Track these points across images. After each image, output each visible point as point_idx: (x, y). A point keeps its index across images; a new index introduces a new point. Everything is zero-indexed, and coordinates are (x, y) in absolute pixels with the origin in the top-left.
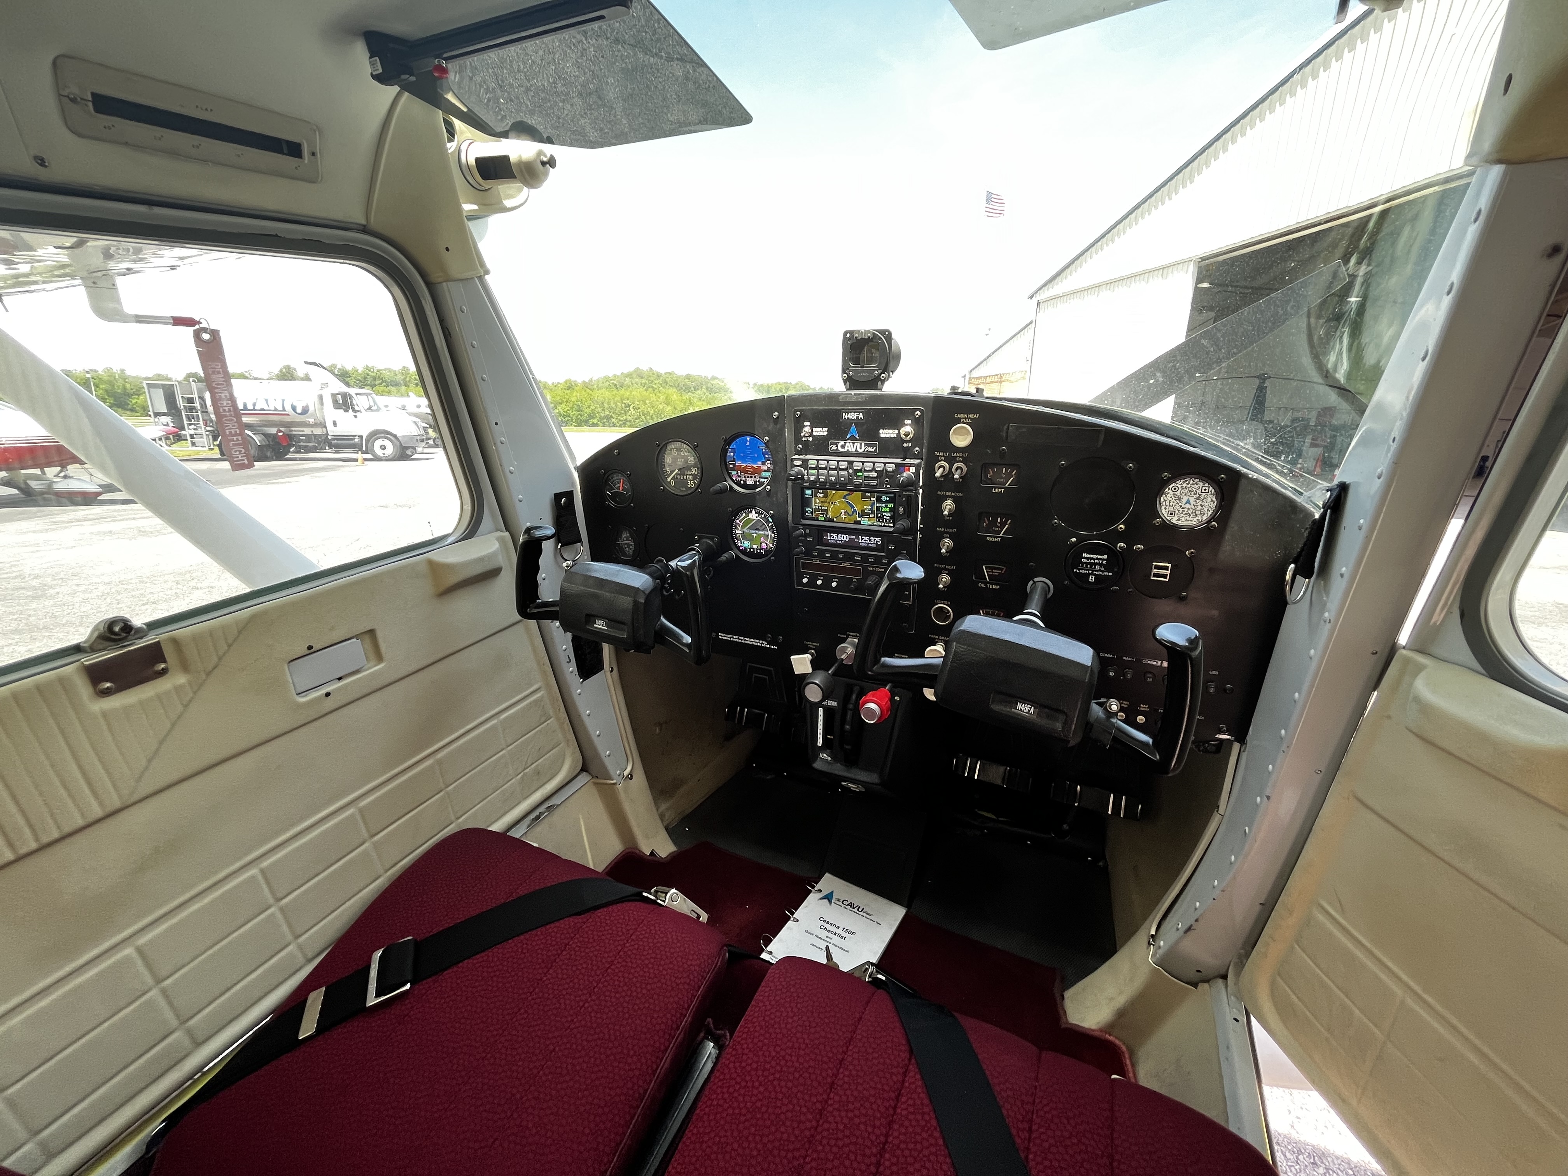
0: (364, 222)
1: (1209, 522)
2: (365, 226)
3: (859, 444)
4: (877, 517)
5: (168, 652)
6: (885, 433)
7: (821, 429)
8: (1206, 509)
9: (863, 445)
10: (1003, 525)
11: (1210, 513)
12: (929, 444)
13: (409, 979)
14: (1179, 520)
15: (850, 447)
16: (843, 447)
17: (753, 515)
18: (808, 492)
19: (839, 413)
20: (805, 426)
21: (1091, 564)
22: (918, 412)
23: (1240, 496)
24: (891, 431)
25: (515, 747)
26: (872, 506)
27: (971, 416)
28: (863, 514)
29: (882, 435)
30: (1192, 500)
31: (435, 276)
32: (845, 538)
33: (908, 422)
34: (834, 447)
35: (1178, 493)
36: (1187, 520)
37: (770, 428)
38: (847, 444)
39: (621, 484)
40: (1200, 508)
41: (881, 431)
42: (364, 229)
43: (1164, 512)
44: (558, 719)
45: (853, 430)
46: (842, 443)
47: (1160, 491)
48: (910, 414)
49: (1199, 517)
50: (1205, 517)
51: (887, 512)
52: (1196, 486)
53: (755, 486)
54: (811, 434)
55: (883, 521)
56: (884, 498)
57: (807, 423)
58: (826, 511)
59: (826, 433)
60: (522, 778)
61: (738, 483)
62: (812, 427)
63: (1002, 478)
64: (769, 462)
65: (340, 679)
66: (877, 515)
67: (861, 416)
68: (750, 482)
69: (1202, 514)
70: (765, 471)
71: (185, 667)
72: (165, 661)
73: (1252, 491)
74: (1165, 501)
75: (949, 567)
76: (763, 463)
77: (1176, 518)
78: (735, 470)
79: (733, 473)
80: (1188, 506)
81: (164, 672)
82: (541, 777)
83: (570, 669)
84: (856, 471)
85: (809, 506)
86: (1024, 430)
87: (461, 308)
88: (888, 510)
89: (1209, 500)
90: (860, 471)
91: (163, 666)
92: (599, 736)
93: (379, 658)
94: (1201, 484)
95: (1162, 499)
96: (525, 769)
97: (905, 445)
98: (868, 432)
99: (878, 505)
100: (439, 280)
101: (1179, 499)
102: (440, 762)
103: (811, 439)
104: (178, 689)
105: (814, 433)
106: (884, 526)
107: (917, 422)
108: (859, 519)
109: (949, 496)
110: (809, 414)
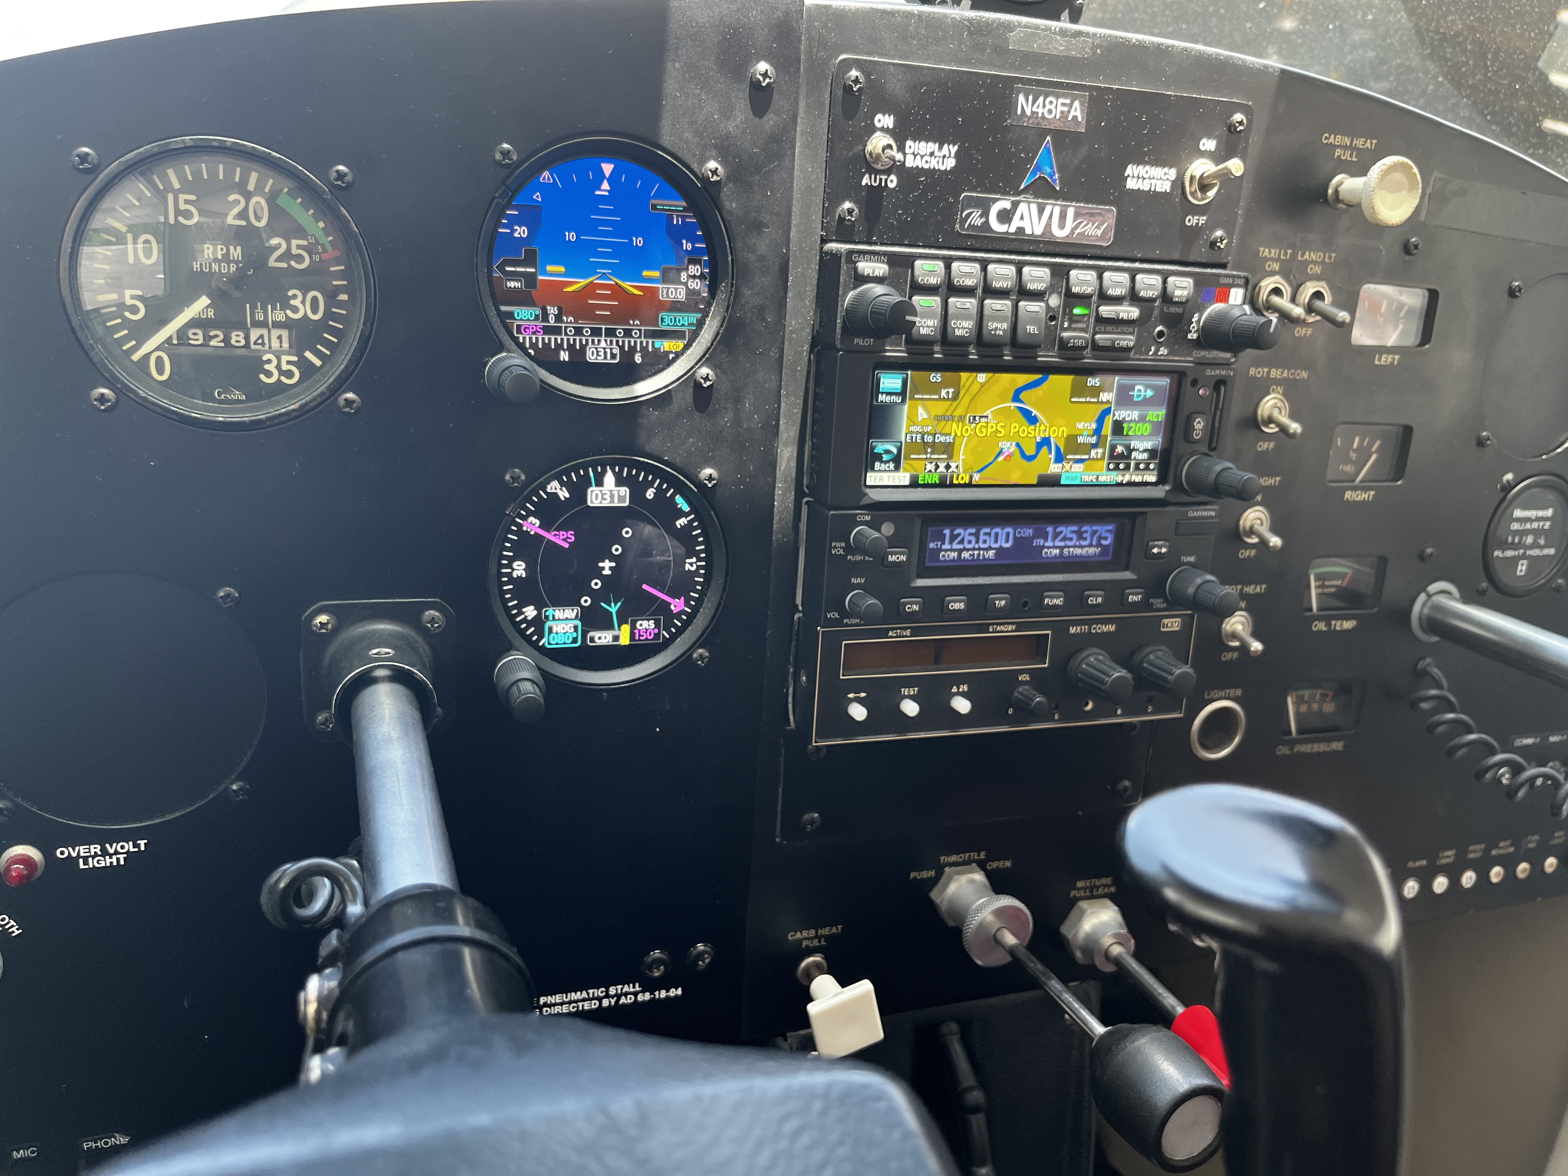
3: (1057, 210)
4: (1112, 457)
6: (1140, 177)
7: (932, 146)
9: (1071, 212)
16: (1005, 216)
18: (890, 382)
19: (998, 91)
22: (1238, 117)
24: (1156, 172)
26: (1100, 421)
27: (1358, 143)
28: (1070, 448)
29: (1131, 184)
32: (1009, 537)
33: (1209, 143)
38: (1022, 208)
41: (1130, 170)
45: (1045, 161)
46: (1005, 204)
48: (1215, 118)
51: (1142, 438)
54: (895, 163)
55: (1127, 467)
57: (885, 120)
59: (951, 163)
62: (900, 135)
64: (694, 270)
66: (1113, 448)
67: (1077, 111)
68: (606, 353)
70: (675, 307)
75: (1250, 589)
76: (671, 276)
78: (530, 303)
84: (1075, 301)
85: (890, 432)
88: (1146, 429)
90: (1083, 299)
97: (1192, 221)
99: (1121, 414)
103: (893, 182)
105: (909, 161)
106: (1130, 484)
107: (1234, 146)
108: (1054, 468)
109: (1278, 382)
110: (896, 86)
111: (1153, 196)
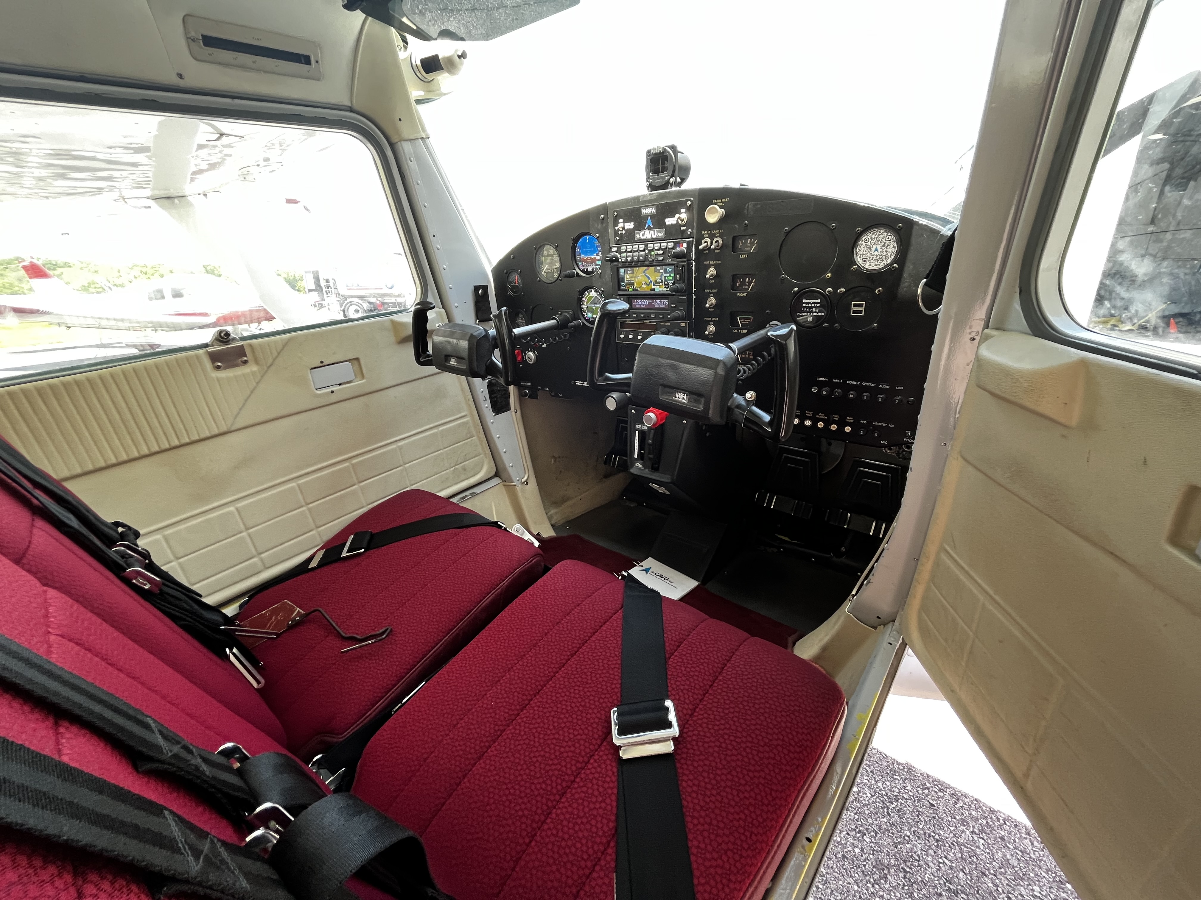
0: (350, 105)
1: (891, 264)
2: (350, 107)
3: (653, 232)
4: (665, 285)
5: (248, 351)
6: (670, 221)
7: (629, 224)
8: (889, 254)
9: (655, 232)
10: (750, 283)
11: (892, 257)
12: (697, 226)
13: (364, 546)
14: (870, 265)
15: (648, 234)
16: (643, 235)
17: (593, 294)
18: (622, 271)
19: (639, 210)
20: (619, 223)
21: (810, 308)
22: (689, 202)
23: (914, 240)
24: (673, 219)
25: (450, 450)
26: (661, 276)
27: (724, 200)
28: (656, 283)
29: (667, 223)
30: (879, 247)
31: (394, 139)
32: (645, 303)
33: (683, 210)
34: (638, 236)
35: (869, 243)
36: (876, 265)
37: (599, 227)
38: (646, 233)
39: (515, 278)
40: (885, 253)
41: (667, 220)
42: (351, 110)
43: (859, 260)
44: (479, 438)
45: (649, 222)
46: (643, 232)
47: (855, 244)
48: (683, 204)
49: (885, 262)
50: (889, 261)
51: (670, 280)
52: (882, 236)
53: (592, 272)
54: (623, 228)
55: (668, 287)
56: (669, 269)
57: (621, 221)
58: (633, 283)
59: (632, 226)
60: (454, 470)
61: (583, 271)
62: (624, 222)
63: (748, 247)
64: (600, 253)
65: (340, 385)
66: (665, 282)
67: (654, 210)
68: (590, 269)
69: (887, 259)
70: (599, 260)
71: (257, 362)
72: (246, 356)
73: (922, 235)
74: (860, 251)
75: (713, 319)
76: (597, 255)
77: (868, 264)
79: (580, 263)
80: (876, 253)
81: (245, 362)
82: (466, 473)
83: (486, 406)
84: (650, 251)
85: (623, 281)
86: (759, 206)
87: (410, 158)
88: (671, 278)
89: (892, 246)
90: (652, 250)
91: (246, 359)
92: (505, 452)
93: (363, 377)
94: (885, 234)
95: (858, 250)
96: (456, 465)
97: (682, 228)
98: (659, 223)
99: (665, 275)
100: (396, 141)
101: (870, 248)
102: (400, 448)
103: (624, 232)
104: (253, 373)
105: (626, 228)
106: (669, 290)
107: (689, 209)
108: (653, 287)
109: (712, 265)
110: (622, 214)
111: (672, 225)
